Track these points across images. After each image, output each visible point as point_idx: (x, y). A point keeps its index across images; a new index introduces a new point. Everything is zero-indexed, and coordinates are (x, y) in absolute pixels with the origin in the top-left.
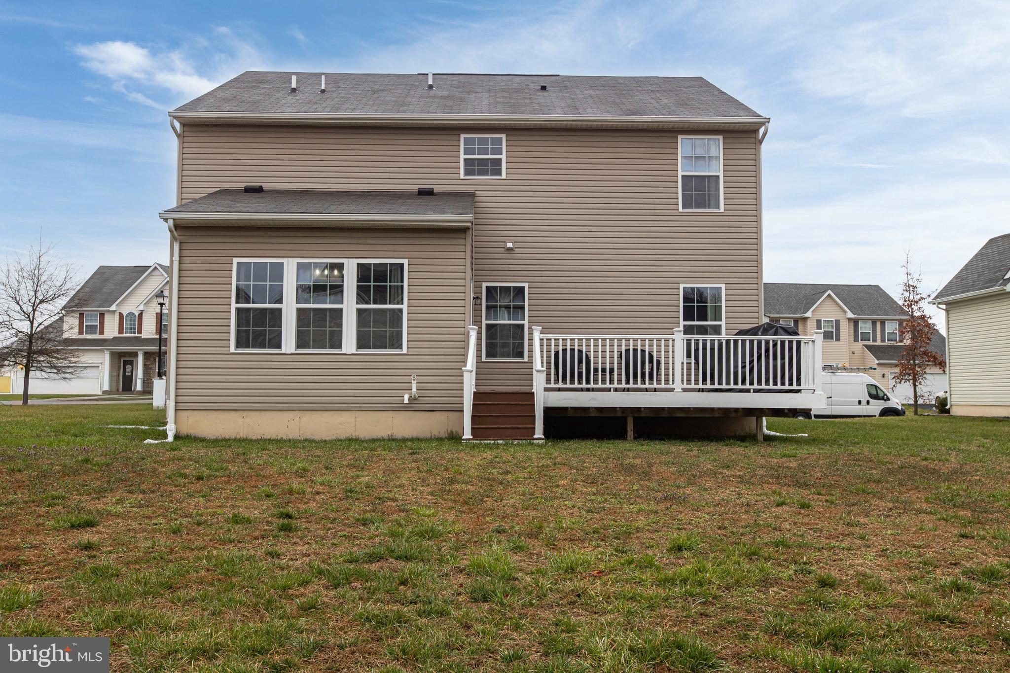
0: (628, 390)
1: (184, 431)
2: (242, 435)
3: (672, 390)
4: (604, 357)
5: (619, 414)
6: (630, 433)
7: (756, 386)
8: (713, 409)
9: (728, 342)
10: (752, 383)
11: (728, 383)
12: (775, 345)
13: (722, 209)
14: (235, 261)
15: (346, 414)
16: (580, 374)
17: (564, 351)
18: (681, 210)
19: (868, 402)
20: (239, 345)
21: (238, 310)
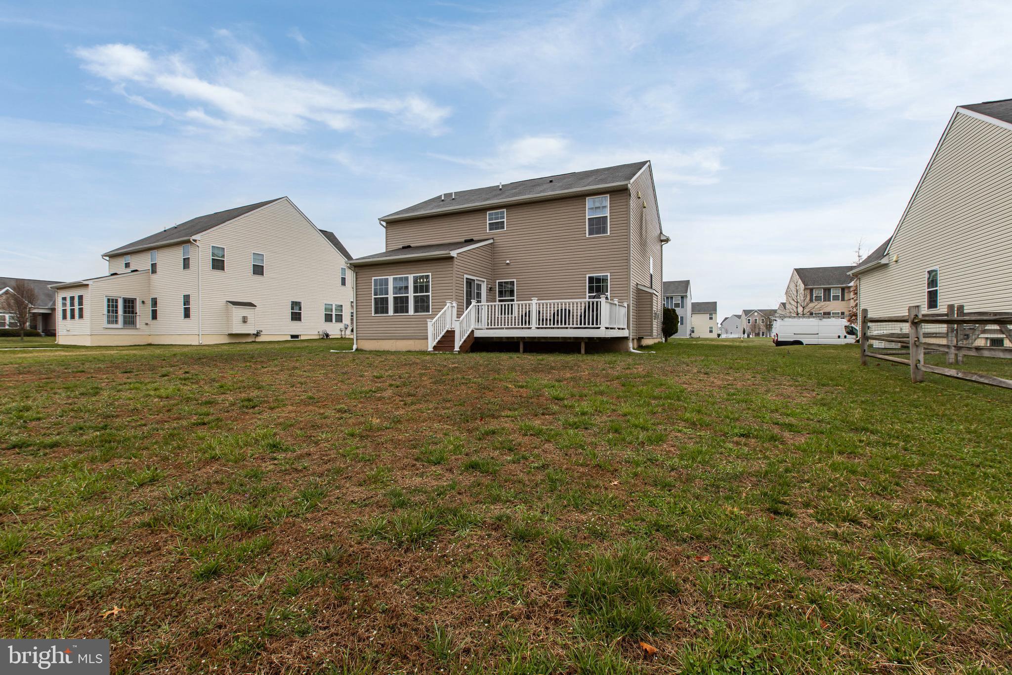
1: (360, 347)
2: (377, 349)
5: (516, 341)
6: (521, 349)
8: (558, 338)
9: (589, 303)
11: (589, 324)
13: (609, 234)
14: (373, 278)
15: (412, 341)
18: (587, 236)
19: (845, 337)
20: (376, 312)
21: (375, 298)
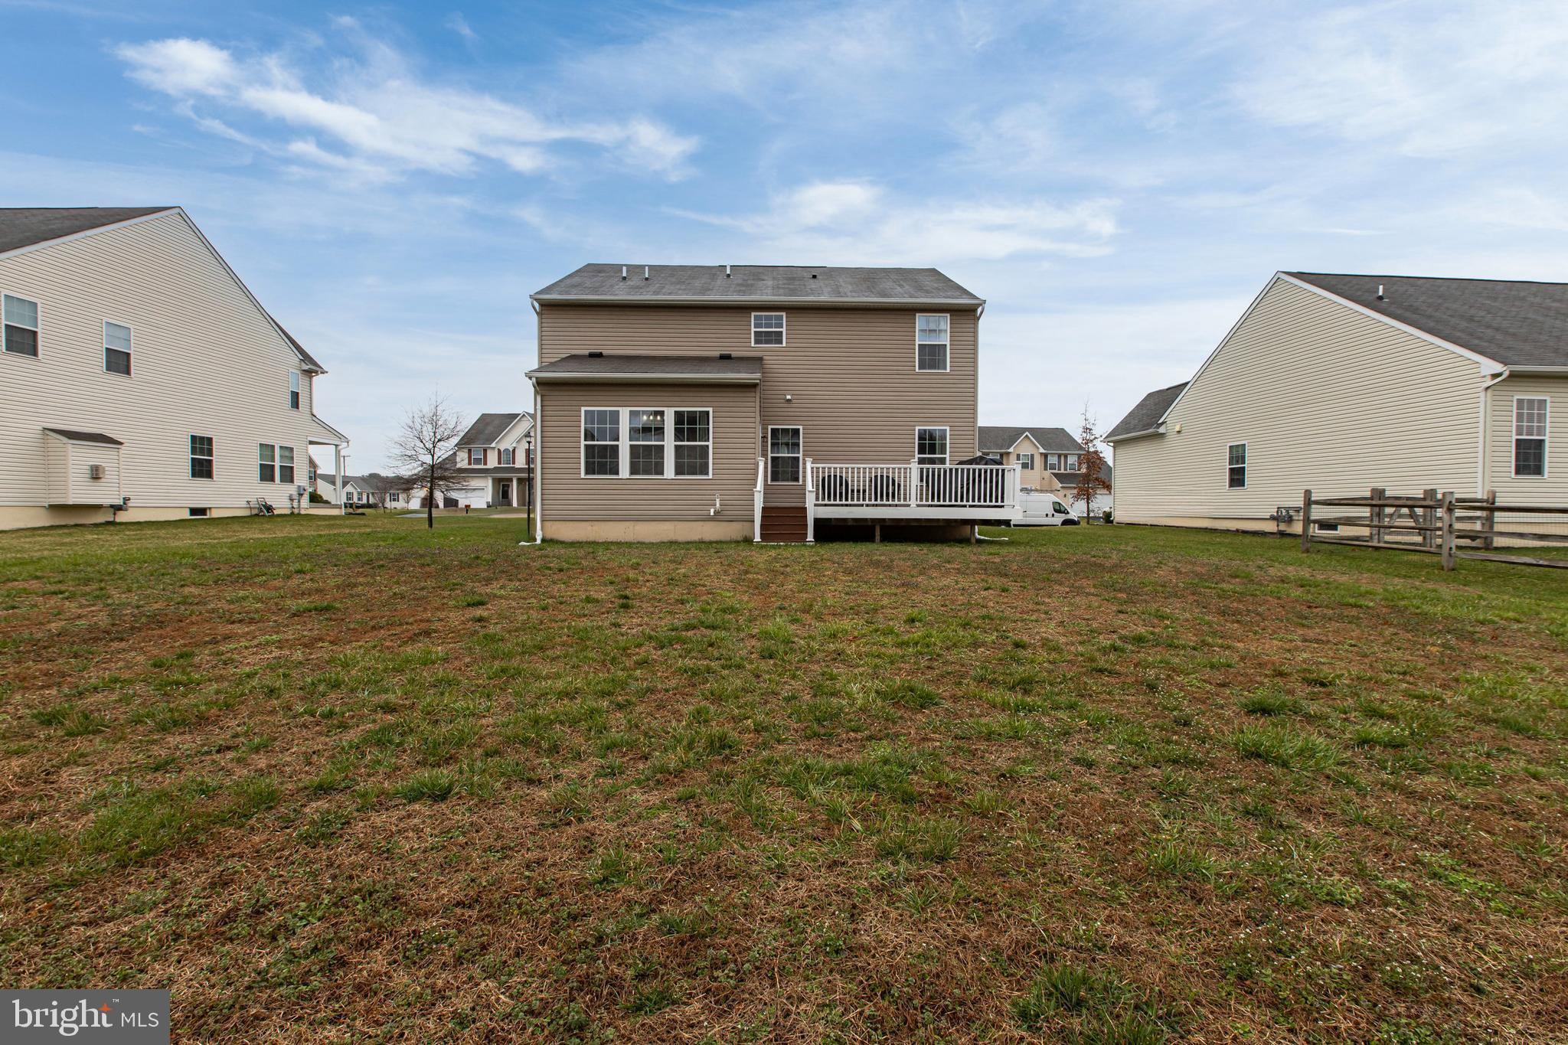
0: (877, 505)
1: (549, 536)
2: (591, 539)
3: (909, 506)
4: (859, 481)
5: (870, 524)
6: (878, 537)
7: (971, 503)
8: (939, 520)
9: (951, 470)
10: (968, 501)
11: (950, 500)
12: (986, 472)
13: (948, 370)
14: (583, 409)
15: (667, 523)
16: (841, 494)
17: (829, 476)
18: (917, 370)
19: (1053, 515)
20: (587, 473)
21: (586, 446)
